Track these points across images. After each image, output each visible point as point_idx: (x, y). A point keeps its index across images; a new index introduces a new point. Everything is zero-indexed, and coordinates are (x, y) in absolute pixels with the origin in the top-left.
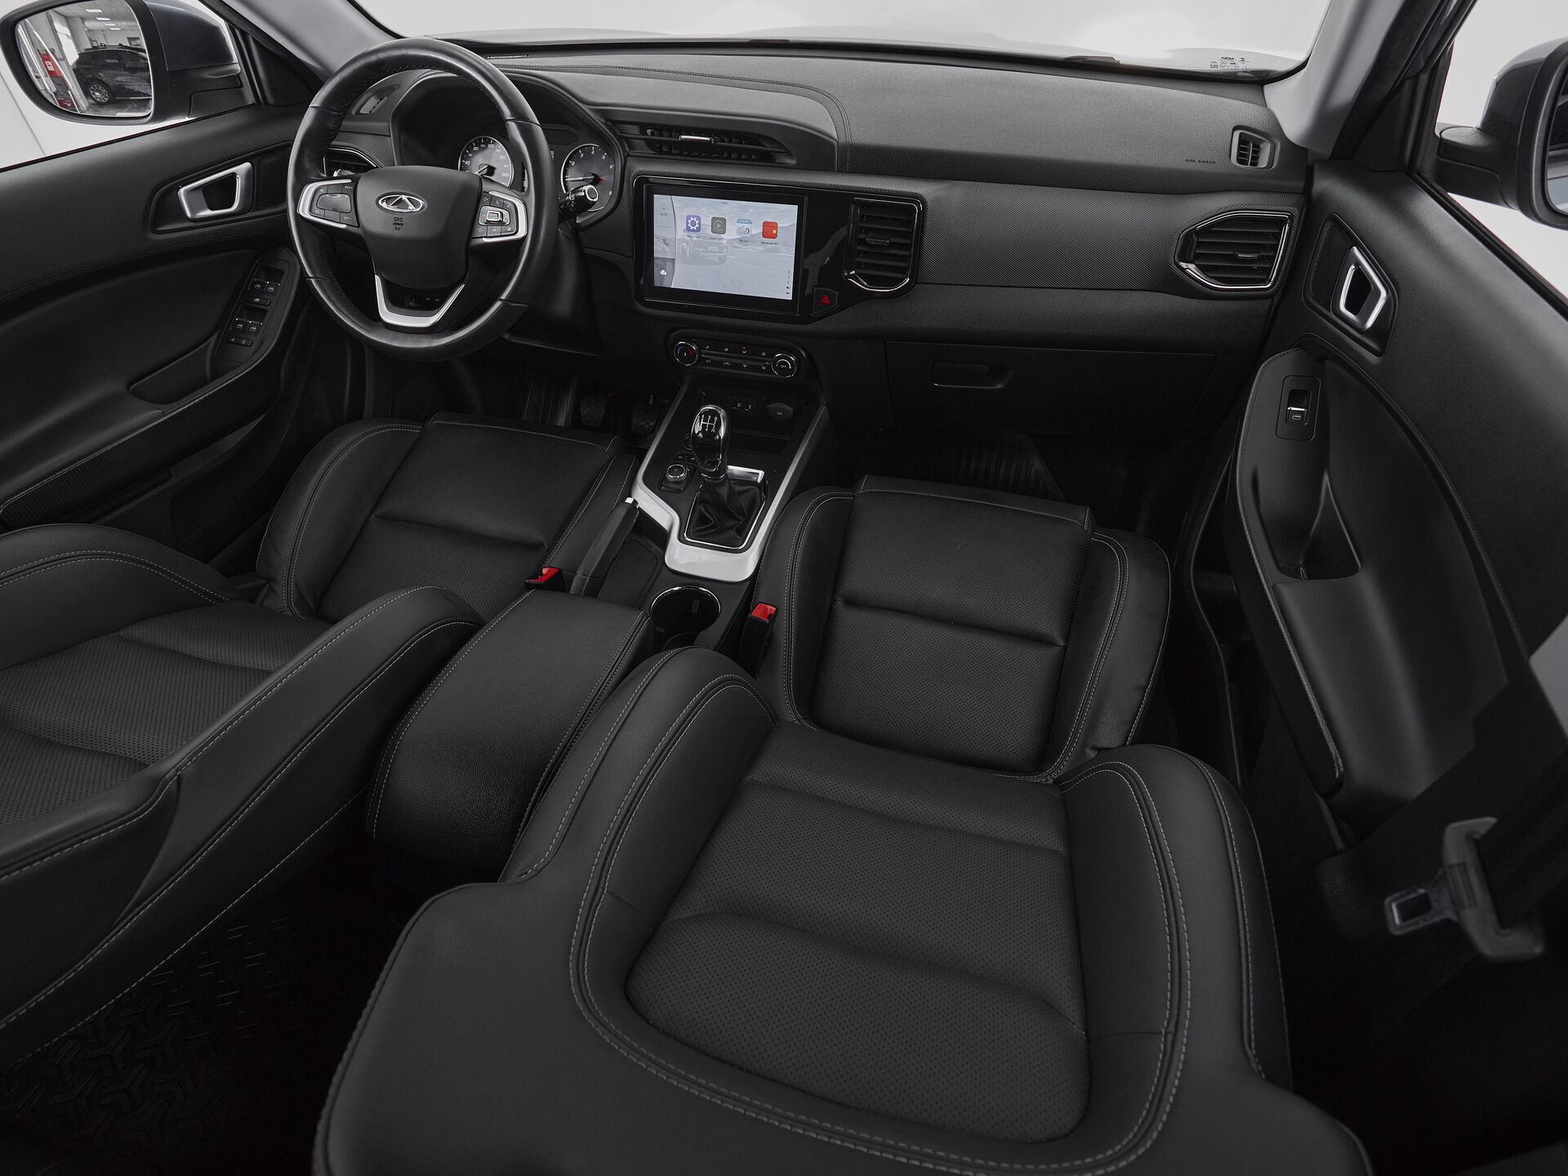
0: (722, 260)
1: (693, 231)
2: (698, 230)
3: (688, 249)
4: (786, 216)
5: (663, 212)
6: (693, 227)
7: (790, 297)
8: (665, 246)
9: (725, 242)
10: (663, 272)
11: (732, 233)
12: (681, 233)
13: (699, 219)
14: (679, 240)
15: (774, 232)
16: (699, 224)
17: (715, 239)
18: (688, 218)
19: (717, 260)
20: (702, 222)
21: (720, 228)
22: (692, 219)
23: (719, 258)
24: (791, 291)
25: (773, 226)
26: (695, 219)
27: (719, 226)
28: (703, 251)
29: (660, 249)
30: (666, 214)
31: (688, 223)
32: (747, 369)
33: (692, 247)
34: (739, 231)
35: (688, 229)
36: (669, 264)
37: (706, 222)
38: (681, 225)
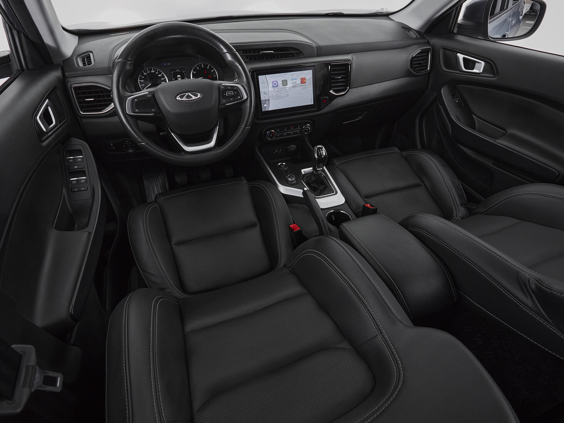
0: (287, 95)
1: (275, 87)
2: (277, 86)
3: (274, 94)
4: (308, 74)
5: (263, 82)
6: (275, 85)
7: (313, 103)
8: (265, 95)
9: (288, 88)
10: (265, 105)
11: (290, 84)
12: (271, 89)
13: (277, 82)
14: (270, 91)
15: (305, 81)
16: (277, 84)
17: (284, 88)
18: (273, 82)
19: (285, 96)
20: (278, 83)
21: (285, 84)
22: (274, 82)
23: (286, 95)
24: (313, 101)
25: (304, 79)
26: (275, 82)
27: (285, 83)
28: (280, 94)
29: (263, 97)
30: (264, 83)
31: (273, 84)
32: (292, 135)
33: (275, 93)
34: (292, 83)
35: (273, 86)
36: (267, 102)
37: (280, 82)
38: (271, 85)
